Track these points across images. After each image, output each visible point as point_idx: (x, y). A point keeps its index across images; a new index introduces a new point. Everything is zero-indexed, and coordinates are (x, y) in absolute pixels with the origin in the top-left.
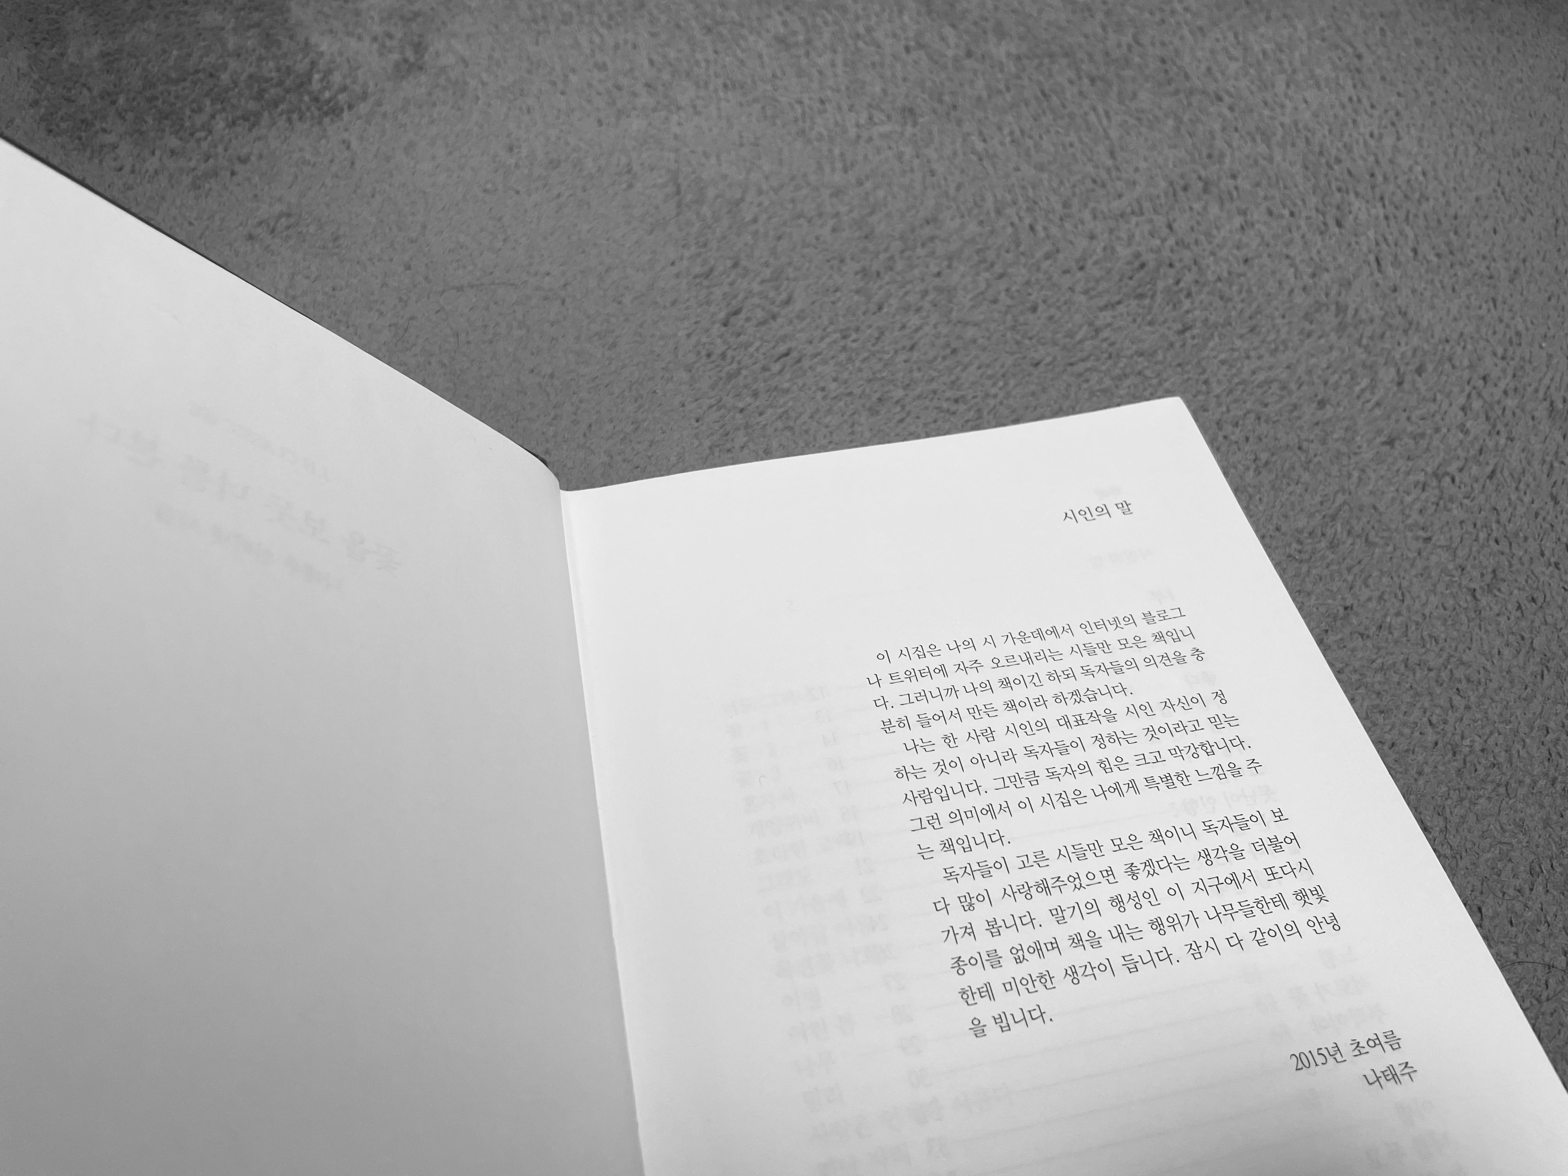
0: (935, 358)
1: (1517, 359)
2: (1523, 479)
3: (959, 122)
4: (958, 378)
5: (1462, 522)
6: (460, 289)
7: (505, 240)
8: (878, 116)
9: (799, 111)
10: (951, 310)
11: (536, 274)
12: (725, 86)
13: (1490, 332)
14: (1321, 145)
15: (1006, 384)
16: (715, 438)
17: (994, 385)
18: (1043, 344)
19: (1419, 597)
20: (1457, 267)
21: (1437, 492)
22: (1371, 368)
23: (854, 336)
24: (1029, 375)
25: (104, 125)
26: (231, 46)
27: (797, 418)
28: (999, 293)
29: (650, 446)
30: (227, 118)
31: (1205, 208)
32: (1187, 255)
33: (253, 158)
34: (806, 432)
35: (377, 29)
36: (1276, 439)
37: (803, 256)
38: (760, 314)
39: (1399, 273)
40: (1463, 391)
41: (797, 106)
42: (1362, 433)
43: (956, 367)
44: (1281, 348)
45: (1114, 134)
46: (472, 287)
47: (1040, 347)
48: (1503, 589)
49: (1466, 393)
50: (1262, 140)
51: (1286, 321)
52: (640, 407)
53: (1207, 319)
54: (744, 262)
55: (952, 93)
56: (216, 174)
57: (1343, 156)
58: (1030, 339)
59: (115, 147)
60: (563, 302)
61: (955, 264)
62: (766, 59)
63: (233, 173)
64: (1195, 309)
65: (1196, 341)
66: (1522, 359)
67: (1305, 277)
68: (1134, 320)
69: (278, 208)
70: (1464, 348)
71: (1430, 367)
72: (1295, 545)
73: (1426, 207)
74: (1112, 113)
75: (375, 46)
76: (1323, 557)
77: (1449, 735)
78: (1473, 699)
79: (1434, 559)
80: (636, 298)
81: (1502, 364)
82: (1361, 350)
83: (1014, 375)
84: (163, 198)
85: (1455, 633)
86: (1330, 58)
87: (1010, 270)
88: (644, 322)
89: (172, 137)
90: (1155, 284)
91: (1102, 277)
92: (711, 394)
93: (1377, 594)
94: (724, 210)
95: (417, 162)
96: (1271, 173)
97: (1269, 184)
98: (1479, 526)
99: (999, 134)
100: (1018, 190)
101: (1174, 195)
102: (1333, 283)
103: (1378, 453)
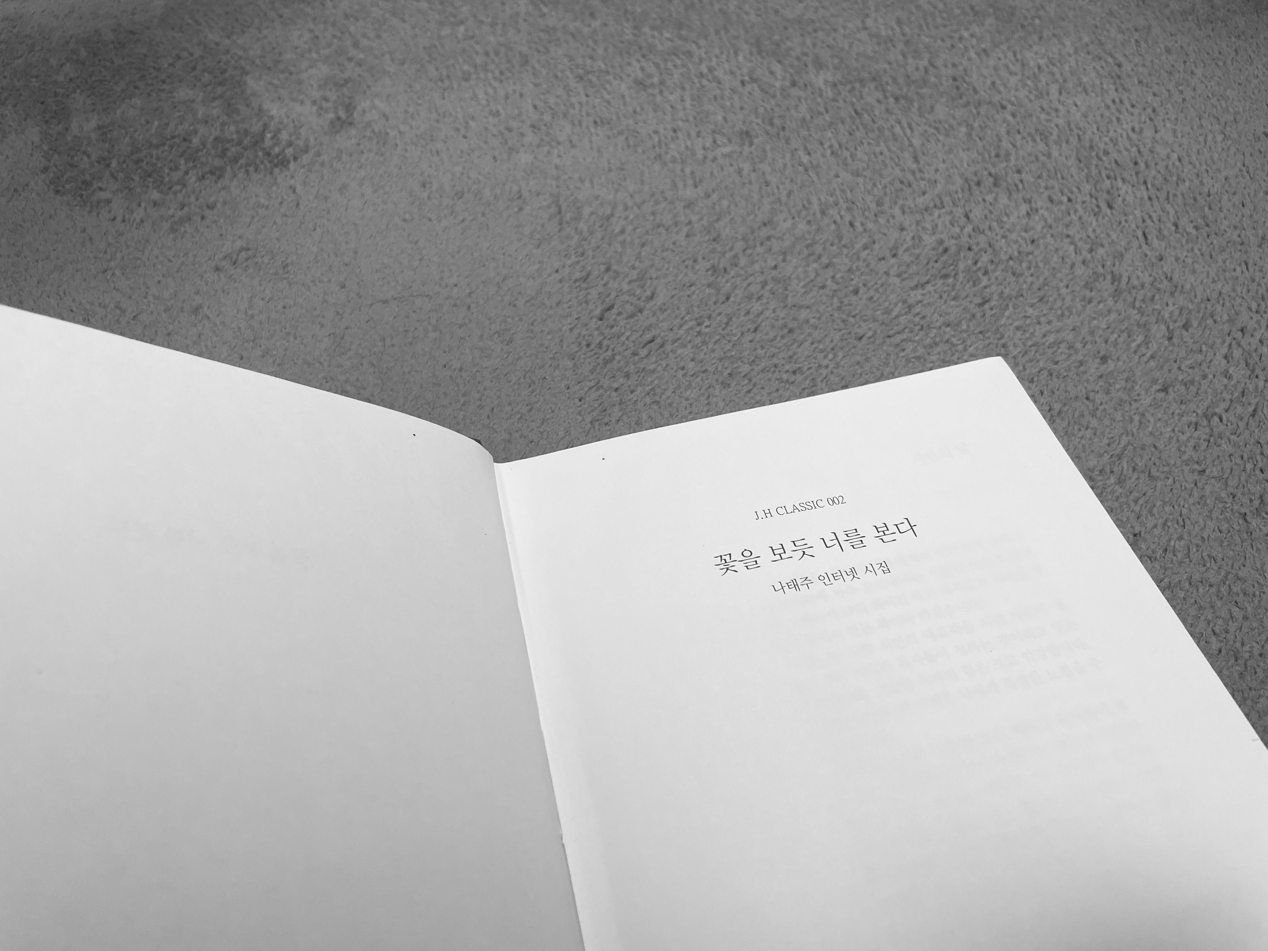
0: (775, 338)
3: (788, 141)
4: (795, 353)
5: (1230, 455)
6: (385, 302)
7: (421, 260)
8: (720, 139)
9: (656, 140)
10: (787, 297)
11: (446, 286)
12: (595, 122)
13: (1244, 291)
14: (1091, 141)
15: (835, 355)
16: (595, 414)
17: (825, 357)
18: (865, 321)
19: (1197, 522)
20: (1213, 236)
21: (1207, 430)
22: (1145, 326)
23: (707, 323)
24: (854, 347)
25: (100, 185)
26: (200, 115)
27: (662, 394)
28: (827, 279)
29: (542, 423)
30: (198, 173)
31: (996, 199)
32: (982, 239)
33: (219, 205)
34: (670, 405)
35: (316, 95)
36: (1066, 391)
37: (663, 259)
38: (629, 309)
39: (1163, 244)
40: (1224, 342)
41: (653, 135)
42: (1140, 382)
43: (792, 345)
44: (1067, 313)
45: (916, 142)
46: (395, 299)
47: (862, 323)
49: (1227, 344)
50: (1041, 140)
51: (1068, 291)
52: (533, 391)
53: (1002, 293)
54: (614, 267)
55: (781, 117)
56: (189, 219)
57: (1110, 149)
58: (854, 317)
59: (109, 201)
60: (469, 307)
61: (789, 257)
62: (628, 99)
63: (203, 218)
64: (992, 284)
65: (994, 312)
67: (1084, 253)
68: (941, 297)
69: (239, 244)
70: (1223, 305)
71: (1195, 323)
73: (1183, 187)
74: (914, 125)
75: (315, 108)
76: (1113, 492)
77: (1231, 642)
78: (1249, 609)
79: (1208, 488)
80: (527, 302)
81: (1256, 317)
82: (1136, 311)
83: (842, 348)
84: (147, 241)
85: (1231, 552)
86: (1094, 68)
87: (835, 260)
88: (535, 320)
89: (155, 191)
90: (956, 266)
91: (912, 262)
92: (591, 377)
93: (1161, 521)
94: (598, 224)
95: (349, 200)
96: (1050, 166)
97: (1049, 176)
98: (1245, 457)
99: (821, 148)
100: (838, 193)
101: (970, 190)
102: (1108, 255)
103: (1155, 399)
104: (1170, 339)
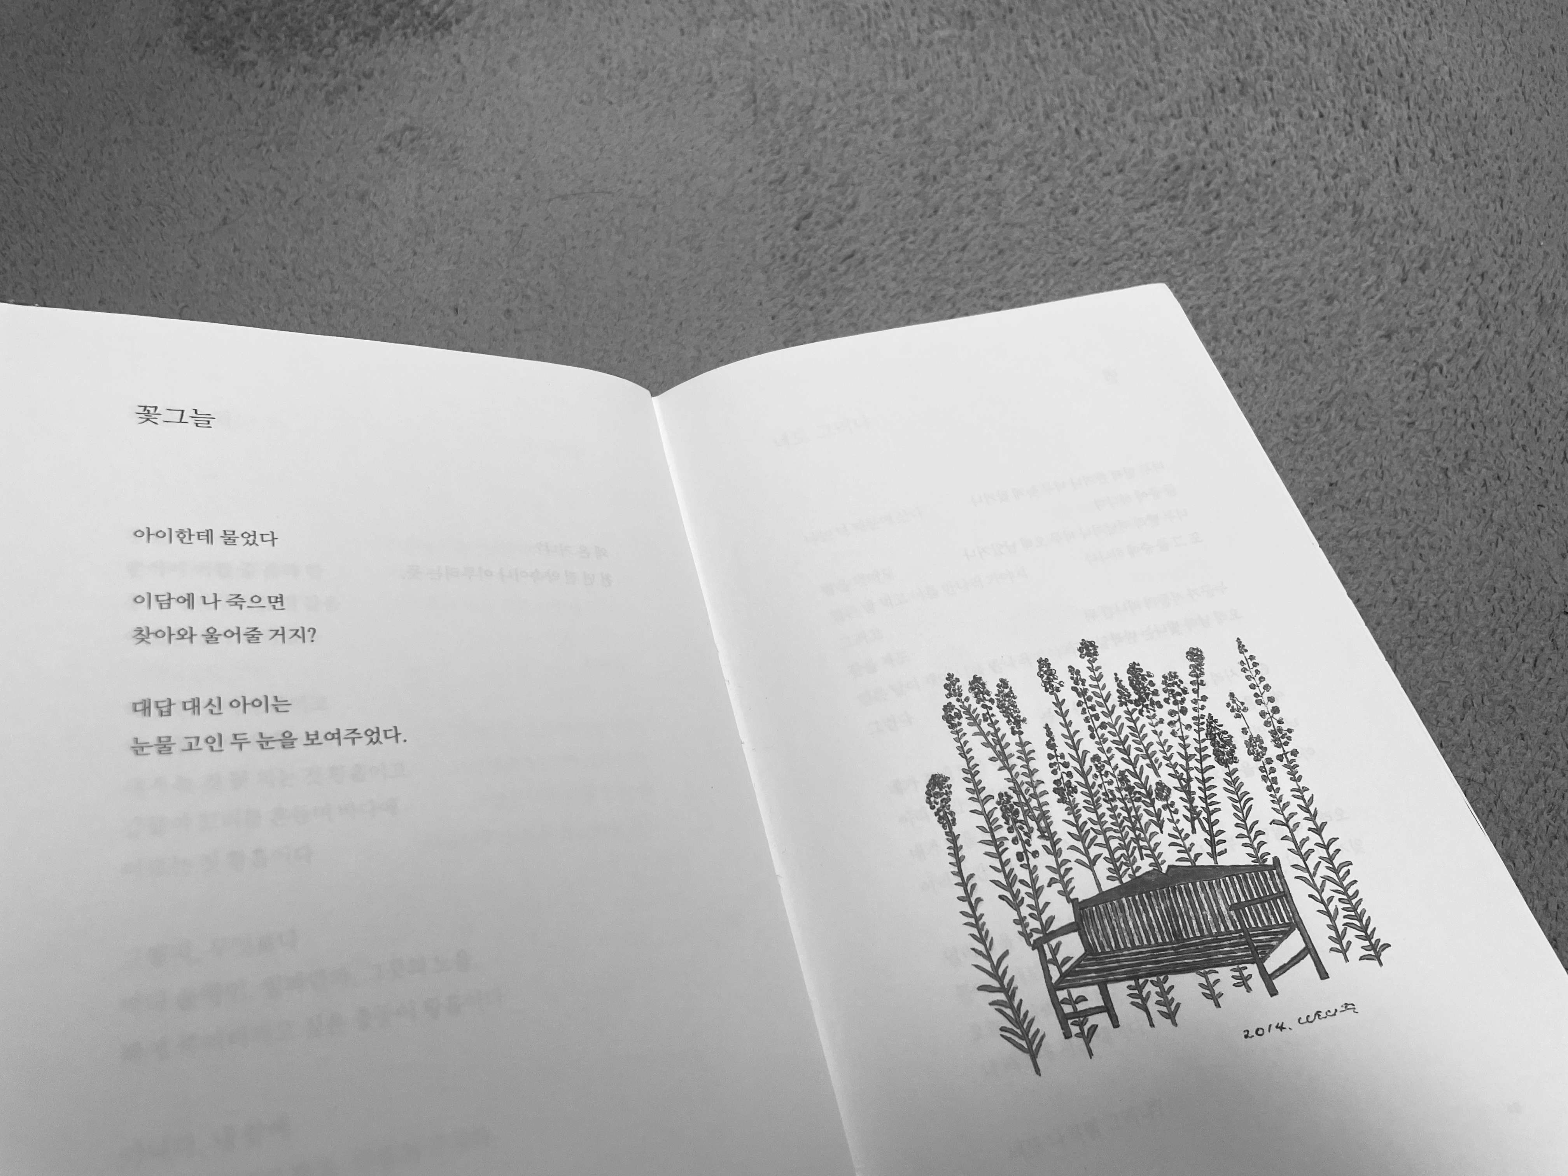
0: (984, 259)
1: (1516, 257)
2: (1505, 370)
3: (1014, 26)
4: (1003, 277)
5: (1444, 408)
6: (564, 197)
7: (601, 150)
8: (938, 19)
9: (866, 16)
10: (1000, 212)
11: (630, 183)
13: (1493, 232)
14: (1355, 45)
15: (1046, 282)
17: (1035, 283)
18: (1082, 245)
19: (1396, 474)
20: (1471, 167)
21: (1424, 381)
22: (1379, 265)
23: (912, 238)
24: (1067, 274)
25: (242, 43)
27: (860, 315)
28: (1044, 196)
29: (733, 341)
30: (349, 34)
31: (1240, 110)
32: (1219, 156)
33: (376, 74)
36: (1285, 333)
37: (868, 162)
38: (828, 218)
39: (1415, 173)
40: (1461, 287)
41: (862, 11)
42: (1364, 327)
43: (1001, 268)
44: (1298, 247)
45: (1160, 35)
46: (575, 195)
47: (1078, 247)
48: (1473, 468)
49: (1463, 290)
50: (1300, 40)
51: (1305, 221)
52: (724, 306)
53: (1232, 220)
54: (814, 169)
56: (345, 90)
57: (1376, 56)
58: (1070, 239)
59: (253, 64)
60: (654, 209)
61: (1005, 168)
63: (360, 88)
64: (1223, 210)
65: (1220, 241)
66: (1521, 257)
67: (1327, 178)
68: (1166, 222)
69: (402, 121)
70: (1468, 246)
71: (1433, 265)
72: (1292, 429)
73: (1448, 107)
74: (1159, 13)
76: (1316, 439)
78: (1433, 563)
79: (1414, 441)
80: (718, 204)
81: (1501, 261)
82: (1372, 249)
83: (1054, 274)
84: (302, 114)
85: (1425, 507)
87: (1055, 173)
88: (726, 227)
89: (304, 53)
90: (1187, 186)
91: (1139, 180)
92: (786, 293)
93: (1360, 472)
94: (796, 118)
95: (520, 75)
96: (1305, 74)
97: (1302, 85)
98: (1458, 412)
99: (1051, 37)
100: (1066, 94)
101: (1212, 97)
102: (1353, 183)
103: (1376, 345)
104: (1404, 281)
